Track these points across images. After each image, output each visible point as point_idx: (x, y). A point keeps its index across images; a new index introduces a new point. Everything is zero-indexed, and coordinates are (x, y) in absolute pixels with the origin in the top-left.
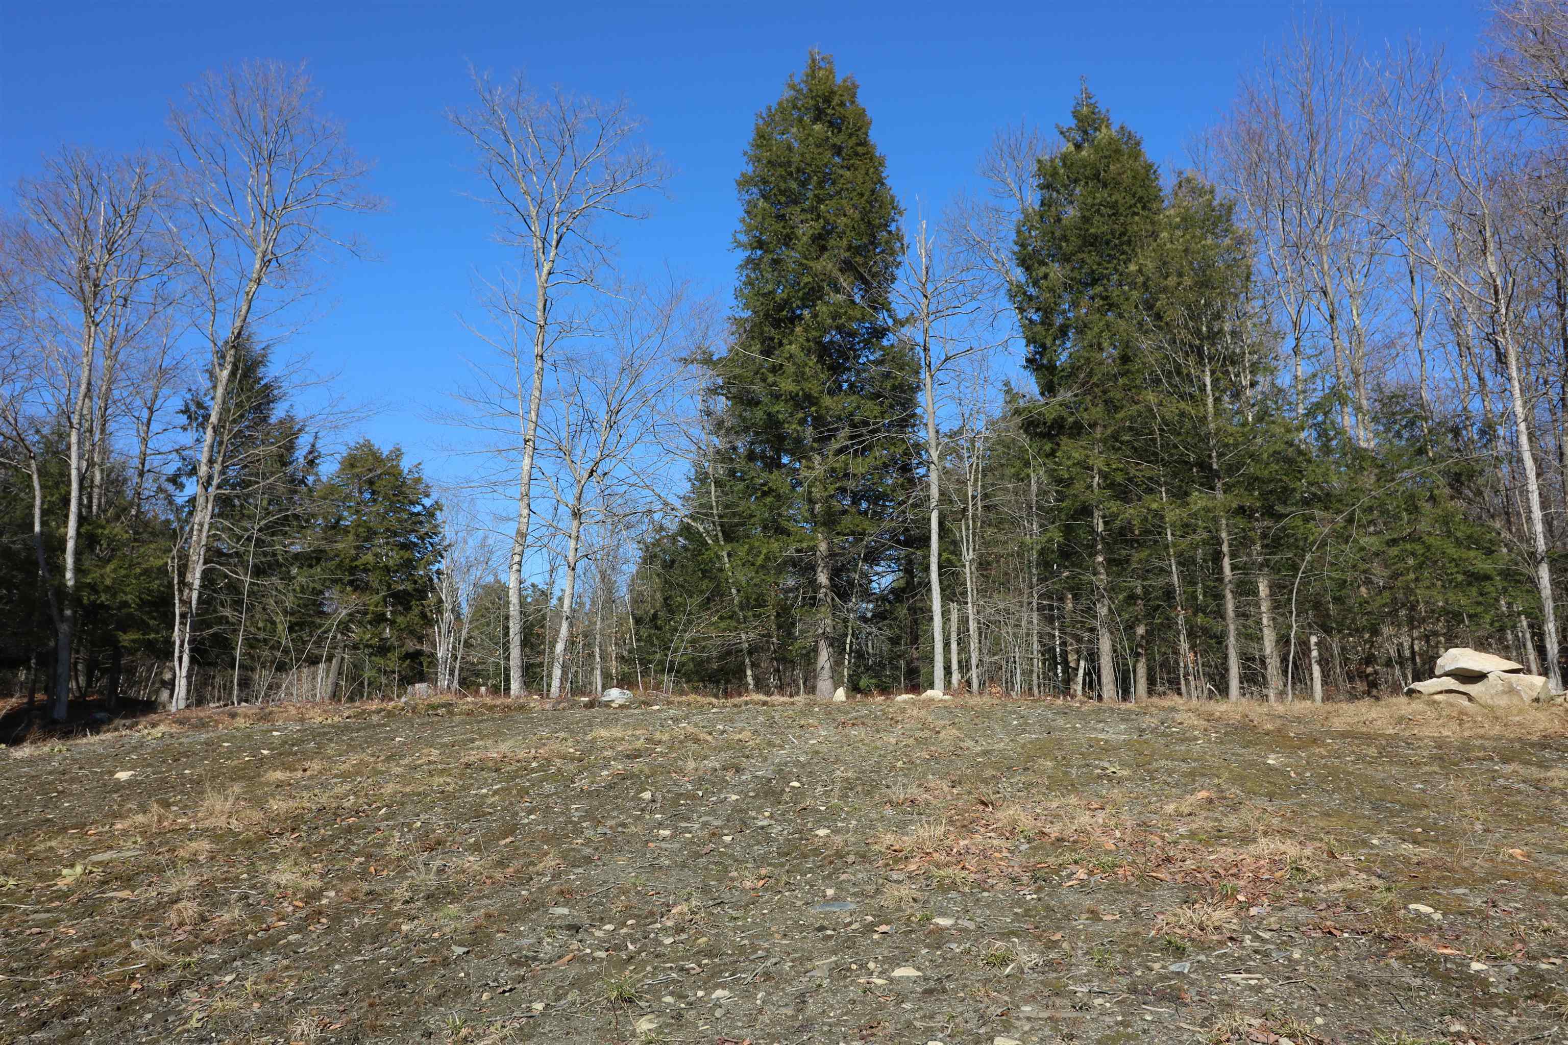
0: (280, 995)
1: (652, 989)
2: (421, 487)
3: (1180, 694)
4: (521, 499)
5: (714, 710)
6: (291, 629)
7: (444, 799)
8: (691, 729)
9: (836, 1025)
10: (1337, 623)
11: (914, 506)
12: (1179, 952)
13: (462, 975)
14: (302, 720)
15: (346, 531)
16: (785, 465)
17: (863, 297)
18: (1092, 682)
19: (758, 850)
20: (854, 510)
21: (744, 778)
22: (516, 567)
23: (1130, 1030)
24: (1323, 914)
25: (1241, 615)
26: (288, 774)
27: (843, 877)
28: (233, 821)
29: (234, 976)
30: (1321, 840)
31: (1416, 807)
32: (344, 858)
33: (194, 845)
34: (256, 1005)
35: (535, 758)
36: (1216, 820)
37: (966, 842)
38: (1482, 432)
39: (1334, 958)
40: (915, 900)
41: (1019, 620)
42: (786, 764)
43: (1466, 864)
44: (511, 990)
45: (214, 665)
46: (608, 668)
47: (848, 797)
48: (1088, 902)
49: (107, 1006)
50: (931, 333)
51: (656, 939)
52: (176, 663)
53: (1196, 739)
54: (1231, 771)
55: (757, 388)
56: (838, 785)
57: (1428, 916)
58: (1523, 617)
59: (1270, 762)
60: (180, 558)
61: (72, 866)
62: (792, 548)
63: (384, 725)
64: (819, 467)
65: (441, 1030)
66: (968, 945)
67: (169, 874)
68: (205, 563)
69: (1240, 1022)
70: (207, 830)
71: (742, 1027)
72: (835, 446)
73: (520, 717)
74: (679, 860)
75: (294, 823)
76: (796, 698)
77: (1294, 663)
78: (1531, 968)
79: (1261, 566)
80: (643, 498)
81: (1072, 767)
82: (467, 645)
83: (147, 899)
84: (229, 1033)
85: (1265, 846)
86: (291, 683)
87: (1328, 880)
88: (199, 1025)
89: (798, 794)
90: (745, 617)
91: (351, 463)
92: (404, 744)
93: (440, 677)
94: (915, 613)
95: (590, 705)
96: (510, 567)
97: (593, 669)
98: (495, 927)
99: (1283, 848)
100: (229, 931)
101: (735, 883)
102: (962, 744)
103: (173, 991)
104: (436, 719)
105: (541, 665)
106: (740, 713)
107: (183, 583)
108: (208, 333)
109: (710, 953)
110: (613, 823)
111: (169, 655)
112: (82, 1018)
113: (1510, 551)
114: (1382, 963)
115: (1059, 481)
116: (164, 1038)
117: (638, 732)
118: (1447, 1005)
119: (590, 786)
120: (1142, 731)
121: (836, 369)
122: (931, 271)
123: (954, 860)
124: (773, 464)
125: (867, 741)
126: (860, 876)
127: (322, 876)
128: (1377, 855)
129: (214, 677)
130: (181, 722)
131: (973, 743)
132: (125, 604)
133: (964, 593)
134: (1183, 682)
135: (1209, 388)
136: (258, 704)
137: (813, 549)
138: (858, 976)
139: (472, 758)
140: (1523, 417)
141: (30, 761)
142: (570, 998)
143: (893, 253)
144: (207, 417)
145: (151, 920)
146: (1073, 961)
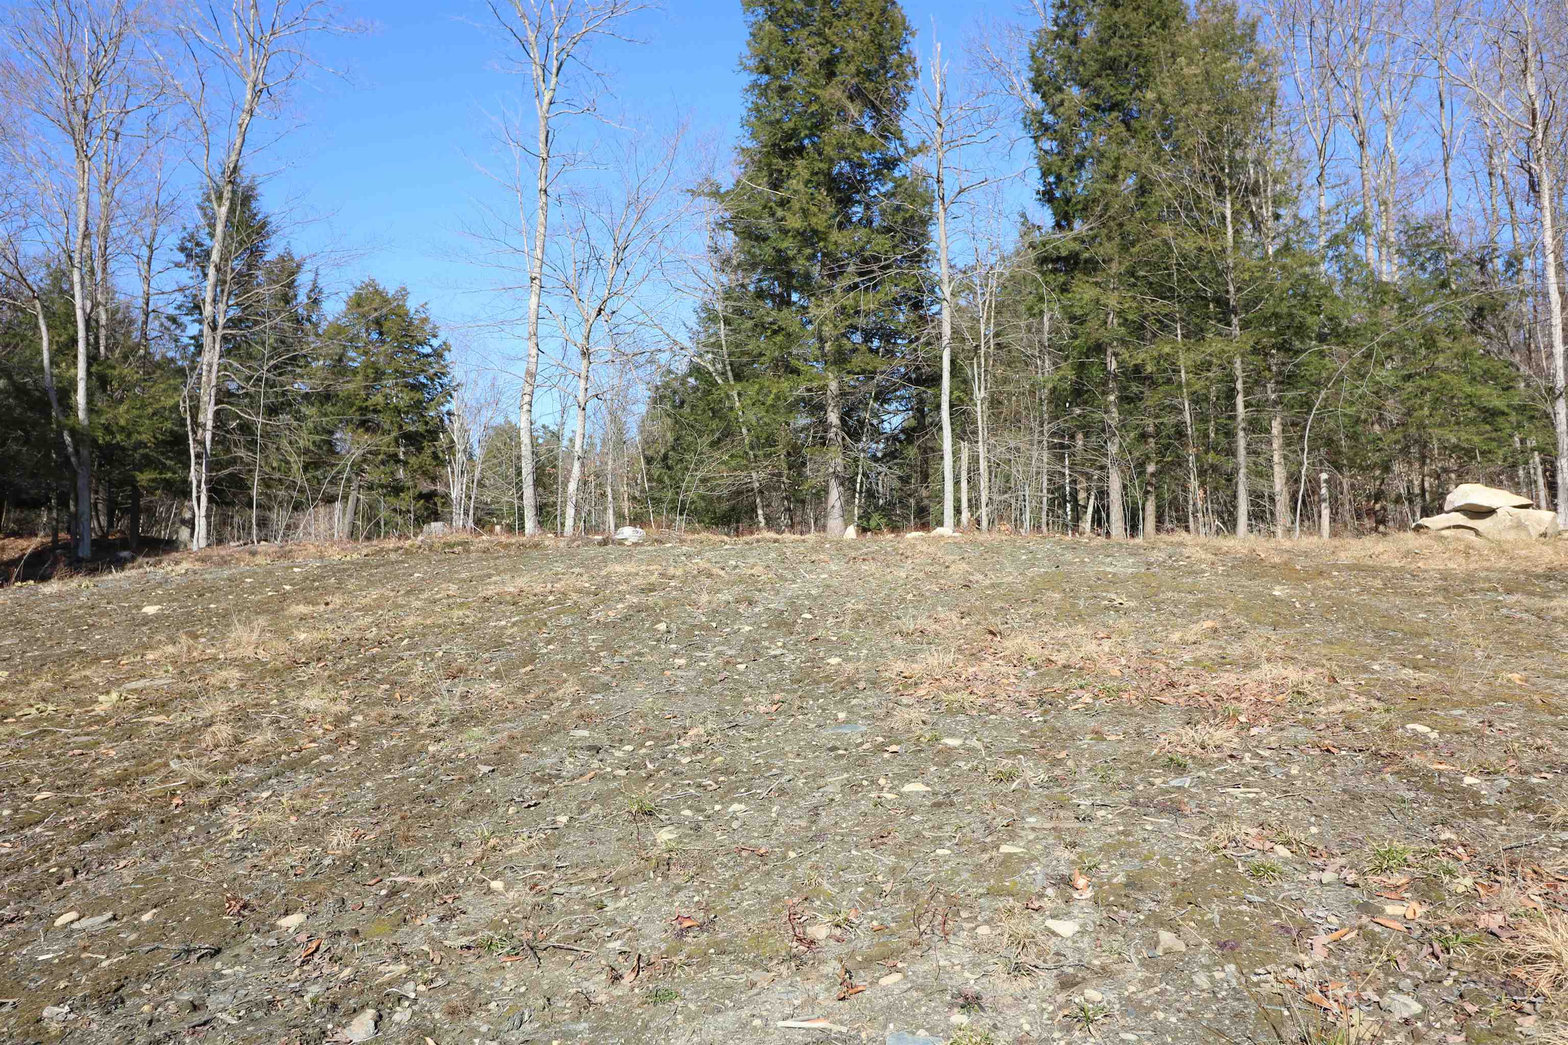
0: (316, 809)
1: (671, 804)
2: (428, 327)
3: (1187, 529)
4: (530, 338)
5: (727, 547)
6: (306, 468)
7: (464, 630)
8: (703, 564)
9: (848, 835)
10: (1348, 459)
11: (928, 344)
12: (1180, 768)
13: (489, 791)
14: (322, 557)
15: (355, 372)
16: (795, 303)
17: (875, 125)
18: (1100, 520)
19: (772, 678)
20: (864, 348)
21: (757, 610)
22: (526, 407)
23: (1131, 839)
24: (1322, 733)
25: (1252, 452)
26: (311, 607)
27: (854, 702)
28: (260, 651)
29: (270, 792)
30: (1323, 666)
31: (1418, 635)
32: (369, 685)
33: (224, 674)
34: (293, 819)
35: (551, 592)
36: (1221, 647)
37: (974, 669)
38: (1509, 265)
39: (1331, 773)
40: (924, 722)
41: (1030, 458)
42: (798, 597)
43: (1464, 688)
44: (535, 805)
45: (232, 504)
46: (620, 507)
47: (859, 628)
48: (1092, 724)
49: (151, 819)
50: (945, 163)
51: (674, 759)
52: (195, 503)
53: (1203, 571)
54: (1237, 602)
55: (766, 223)
56: (848, 618)
57: (1425, 735)
58: (1536, 453)
59: (1276, 593)
60: (191, 398)
61: (108, 693)
62: (802, 388)
63: (403, 562)
64: (828, 308)
65: (471, 840)
66: (975, 763)
67: (202, 699)
68: (216, 404)
69: (1237, 831)
70: (236, 659)
71: (758, 837)
72: (845, 282)
73: (534, 553)
74: (695, 686)
75: (319, 653)
76: (808, 536)
77: (1304, 501)
78: (1522, 782)
79: (1276, 403)
80: (650, 337)
81: (1079, 599)
82: (481, 485)
83: (182, 723)
84: (268, 843)
85: (1268, 672)
86: (308, 522)
87: (1329, 701)
88: (240, 836)
89: (810, 625)
90: (755, 456)
91: (358, 302)
92: (423, 579)
93: (455, 517)
94: (925, 452)
95: (604, 543)
96: (521, 407)
97: (606, 509)
98: (519, 748)
99: (1285, 673)
100: (264, 752)
101: (750, 708)
102: (971, 578)
103: (213, 806)
104: (453, 556)
105: (555, 503)
106: (751, 549)
107: (196, 423)
108: (204, 169)
109: (726, 772)
110: (630, 652)
111: (187, 495)
112: (128, 830)
113: (1528, 385)
114: (1377, 778)
115: (1072, 318)
116: (208, 848)
117: (651, 568)
118: (1439, 816)
119: (606, 618)
120: (1149, 565)
121: (845, 202)
122: (945, 98)
123: (962, 685)
124: (784, 302)
125: (877, 575)
126: (870, 700)
127: (349, 702)
128: (1378, 679)
129: (232, 517)
130: (203, 560)
131: (982, 577)
132: (140, 444)
133: (975, 432)
134: (1191, 519)
135: (1229, 219)
136: (278, 542)
137: (824, 388)
138: (869, 791)
139: (490, 593)
140: (1552, 248)
141: (59, 597)
142: (592, 811)
143: (905, 77)
144: (208, 254)
145: (187, 742)
146: (1077, 776)
